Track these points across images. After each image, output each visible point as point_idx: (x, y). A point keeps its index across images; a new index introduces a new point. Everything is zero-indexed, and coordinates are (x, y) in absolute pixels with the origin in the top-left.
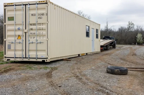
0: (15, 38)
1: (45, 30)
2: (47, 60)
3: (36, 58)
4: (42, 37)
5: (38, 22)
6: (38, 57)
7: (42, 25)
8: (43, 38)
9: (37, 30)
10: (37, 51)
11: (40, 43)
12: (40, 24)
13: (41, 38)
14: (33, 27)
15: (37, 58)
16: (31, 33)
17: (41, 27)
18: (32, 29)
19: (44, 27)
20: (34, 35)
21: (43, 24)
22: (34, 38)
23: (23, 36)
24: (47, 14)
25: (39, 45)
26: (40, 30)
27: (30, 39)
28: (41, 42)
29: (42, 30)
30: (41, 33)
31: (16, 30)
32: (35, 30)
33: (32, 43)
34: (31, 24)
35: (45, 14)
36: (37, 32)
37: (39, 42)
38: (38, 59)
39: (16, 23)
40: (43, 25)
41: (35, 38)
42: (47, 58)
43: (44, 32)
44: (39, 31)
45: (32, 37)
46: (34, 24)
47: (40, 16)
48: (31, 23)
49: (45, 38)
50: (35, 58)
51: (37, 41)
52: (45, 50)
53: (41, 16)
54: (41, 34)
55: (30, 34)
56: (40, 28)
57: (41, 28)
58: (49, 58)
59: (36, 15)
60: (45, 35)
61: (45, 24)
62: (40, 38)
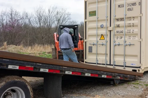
0: (97, 38)
1: (137, 26)
2: (139, 70)
3: (124, 66)
4: (132, 36)
5: (127, 16)
6: (127, 65)
7: (132, 19)
8: (134, 38)
9: (126, 26)
10: (125, 56)
11: (130, 45)
12: (130, 18)
13: (132, 38)
14: (121, 23)
15: (126, 66)
16: (117, 32)
17: (132, 22)
18: (118, 26)
19: (136, 22)
20: (121, 33)
21: (134, 18)
22: (121, 38)
23: (107, 35)
24: (140, 4)
25: (128, 47)
26: (130, 26)
27: (116, 39)
28: (131, 44)
29: (133, 26)
30: (132, 31)
31: (98, 28)
32: (123, 27)
33: (119, 45)
34: (117, 20)
35: (137, 4)
36: (126, 30)
37: (128, 43)
38: (126, 68)
39: (99, 19)
40: (134, 20)
41: (123, 39)
42: (140, 67)
43: (136, 30)
44: (129, 28)
45: (119, 37)
46: (122, 19)
47: (130, 7)
48: (117, 17)
49: (137, 38)
50: (123, 66)
51: (126, 42)
52: (136, 56)
53: (132, 7)
54: (131, 33)
55: (116, 34)
56: (130, 24)
57: (132, 25)
58: (142, 68)
59: (125, 6)
60: (137, 34)
61: (137, 17)
62: (130, 39)
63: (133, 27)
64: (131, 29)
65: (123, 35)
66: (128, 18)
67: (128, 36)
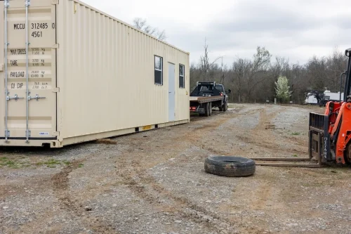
1: (49, 65)
2: (54, 144)
3: (27, 137)
4: (41, 83)
5: (31, 46)
6: (32, 136)
7: (41, 52)
8: (45, 86)
9: (29, 65)
10: (28, 118)
11: (38, 99)
12: (37, 49)
13: (40, 86)
14: (19, 58)
15: (30, 138)
16: (13, 74)
17: (40, 57)
18: (15, 64)
19: (48, 57)
20: (21, 77)
21: (43, 49)
22: (21, 85)
24: (55, 26)
25: (33, 103)
26: (37, 65)
27: (9, 87)
28: (40, 96)
29: (43, 65)
30: (40, 73)
32: (23, 65)
33: (16, 99)
34: (12, 51)
35: (50, 25)
36: (29, 72)
37: (33, 95)
40: (43, 53)
41: (24, 87)
42: (56, 138)
43: (49, 72)
44: (35, 68)
45: (16, 84)
46: (21, 51)
47: (37, 30)
48: (11, 47)
49: (51, 87)
50: (25, 138)
51: (29, 93)
52: (49, 118)
53: (40, 30)
54: (40, 77)
55: (9, 77)
56: (37, 60)
57: (40, 62)
58: (60, 138)
59: (26, 26)
60: (50, 80)
61: (49, 49)
62: (38, 87)
63: (42, 67)
64: (40, 70)
65: (25, 80)
66: (33, 49)
67: (34, 83)
